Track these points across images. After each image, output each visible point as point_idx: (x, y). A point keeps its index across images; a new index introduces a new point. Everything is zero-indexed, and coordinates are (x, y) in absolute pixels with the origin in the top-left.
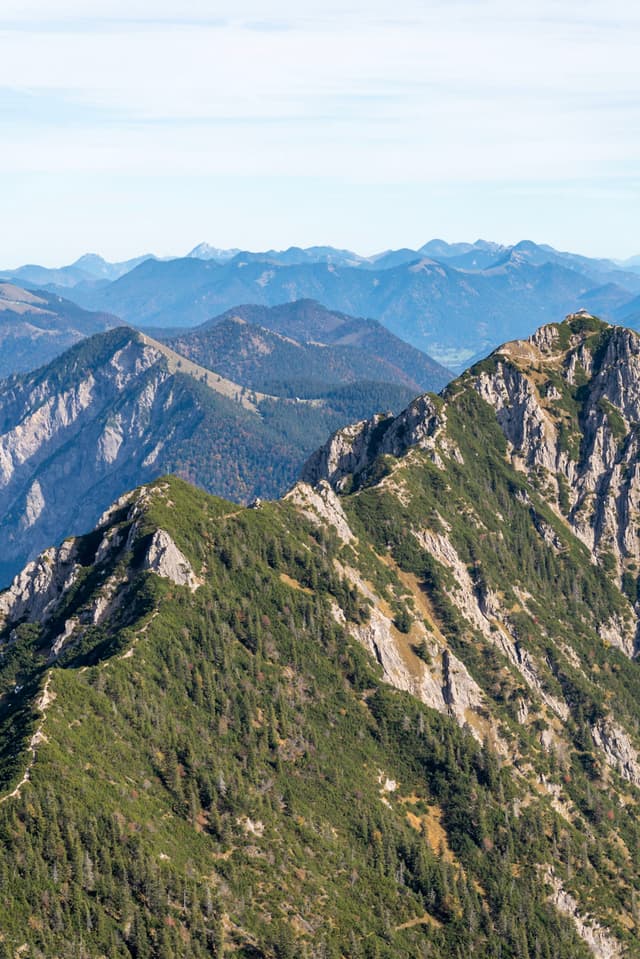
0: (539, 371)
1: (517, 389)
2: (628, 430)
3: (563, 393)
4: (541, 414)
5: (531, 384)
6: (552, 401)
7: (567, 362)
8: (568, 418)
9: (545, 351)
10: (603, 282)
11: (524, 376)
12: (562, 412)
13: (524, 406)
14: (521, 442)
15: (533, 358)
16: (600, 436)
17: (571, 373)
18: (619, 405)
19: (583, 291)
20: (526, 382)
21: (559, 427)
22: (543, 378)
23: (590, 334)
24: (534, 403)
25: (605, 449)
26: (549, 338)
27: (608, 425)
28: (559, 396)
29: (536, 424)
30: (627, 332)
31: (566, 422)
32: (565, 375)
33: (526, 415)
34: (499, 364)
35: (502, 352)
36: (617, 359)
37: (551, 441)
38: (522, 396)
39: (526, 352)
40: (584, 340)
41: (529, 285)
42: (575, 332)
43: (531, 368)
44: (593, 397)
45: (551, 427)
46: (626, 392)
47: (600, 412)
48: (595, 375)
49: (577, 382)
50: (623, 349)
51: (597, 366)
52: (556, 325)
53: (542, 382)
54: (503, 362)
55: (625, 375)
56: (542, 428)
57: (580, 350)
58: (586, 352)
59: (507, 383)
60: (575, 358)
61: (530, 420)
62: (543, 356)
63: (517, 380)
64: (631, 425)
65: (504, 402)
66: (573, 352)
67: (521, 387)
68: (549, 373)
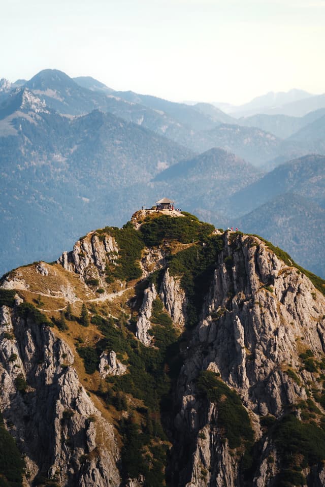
0: (82, 321)
1: (40, 357)
2: (258, 430)
3: (130, 363)
4: (89, 405)
5: (68, 347)
6: (109, 379)
7: (138, 302)
8: (140, 410)
9: (92, 283)
10: (201, 146)
11: (54, 331)
12: (129, 400)
13: (55, 390)
14: (51, 461)
15: (69, 296)
16: (205, 445)
17: (144, 324)
18: (240, 382)
19: (163, 165)
20: (57, 344)
21: (124, 428)
22: (90, 333)
23: (179, 247)
24: (73, 383)
25: (214, 470)
26: (101, 255)
27: (218, 423)
28: (123, 369)
29: (78, 424)
30: (250, 242)
31: (138, 418)
32: (133, 328)
33: (61, 408)
34: (5, 309)
35: (10, 285)
36: (233, 293)
37: (109, 459)
38: (51, 371)
39: (55, 284)
40: (168, 259)
41: (58, 157)
42: (150, 245)
43: (67, 315)
44: (189, 368)
45: (109, 429)
46: (252, 357)
47: (202, 400)
48: (192, 324)
49: (156, 342)
50: (244, 275)
51: (194, 308)
52: (114, 232)
53: (88, 341)
54: (12, 304)
55: (248, 324)
56: (92, 432)
57: (159, 279)
58: (172, 283)
59: (21, 344)
60: (152, 295)
61: (67, 416)
62: (89, 293)
63: (41, 340)
64: (264, 422)
65: (17, 382)
66: (146, 284)
67: (49, 352)
68: (104, 325)
